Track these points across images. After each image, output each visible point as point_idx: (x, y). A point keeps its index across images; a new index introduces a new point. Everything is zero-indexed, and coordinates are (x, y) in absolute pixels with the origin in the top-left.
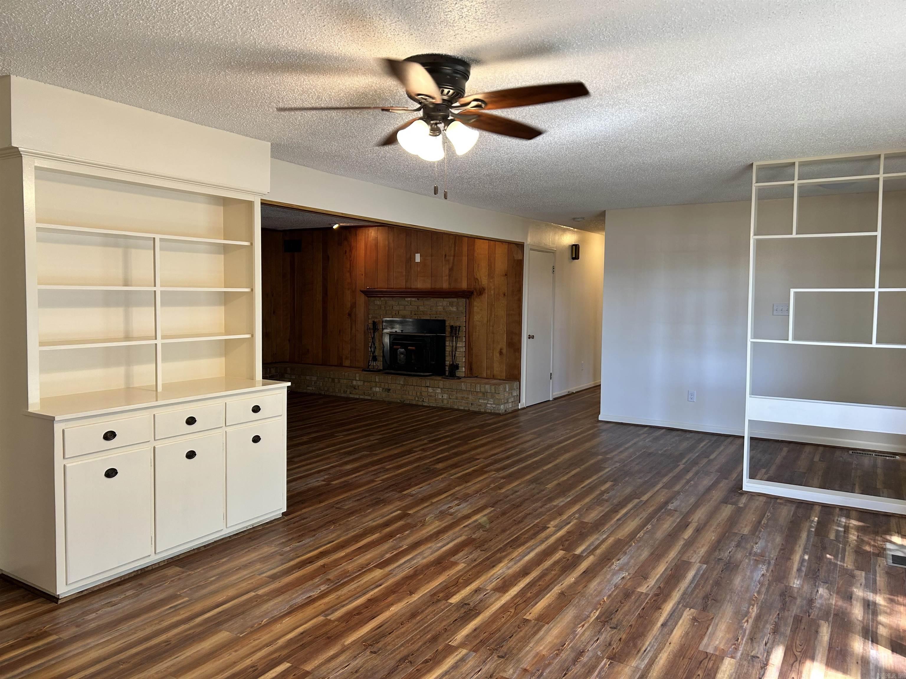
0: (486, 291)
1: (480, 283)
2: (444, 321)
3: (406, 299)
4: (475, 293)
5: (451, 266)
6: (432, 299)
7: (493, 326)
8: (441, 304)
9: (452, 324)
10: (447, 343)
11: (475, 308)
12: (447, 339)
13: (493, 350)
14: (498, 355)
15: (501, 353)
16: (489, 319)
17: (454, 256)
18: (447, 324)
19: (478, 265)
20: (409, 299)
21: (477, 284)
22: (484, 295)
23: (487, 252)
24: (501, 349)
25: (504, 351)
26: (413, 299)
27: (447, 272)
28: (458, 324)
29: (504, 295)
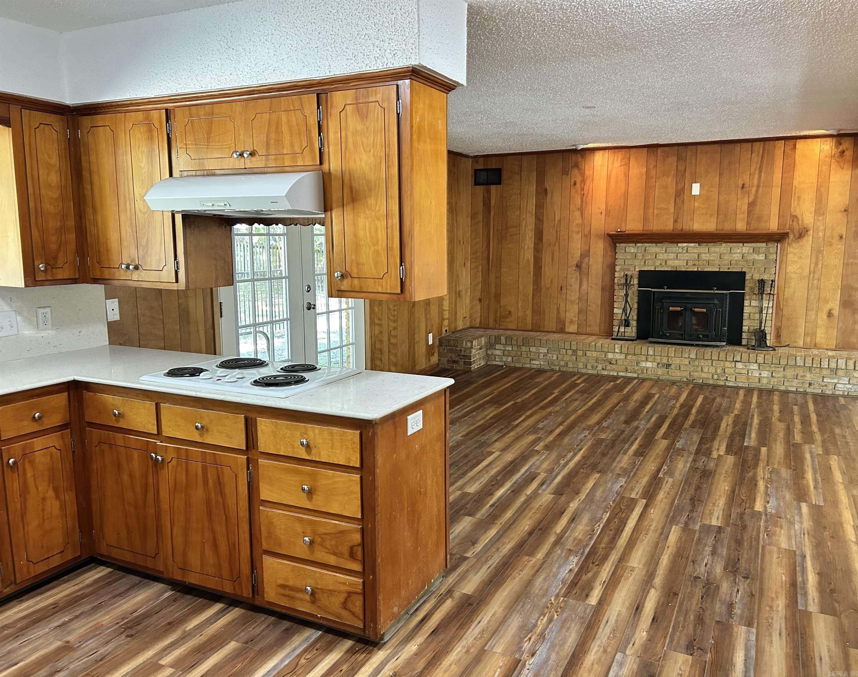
0: (811, 232)
1: (800, 222)
2: (743, 274)
3: (679, 245)
4: (791, 236)
5: (751, 199)
6: (724, 245)
7: (819, 280)
8: (739, 251)
9: (757, 277)
10: (746, 303)
11: (790, 256)
12: (747, 297)
13: (817, 311)
14: (825, 317)
15: (830, 314)
16: (812, 269)
17: (758, 186)
18: (748, 277)
19: (799, 198)
20: (685, 245)
21: (795, 223)
22: (806, 238)
23: (815, 181)
24: (830, 310)
25: (836, 312)
26: (693, 245)
27: (745, 207)
28: (765, 277)
29: (841, 237)
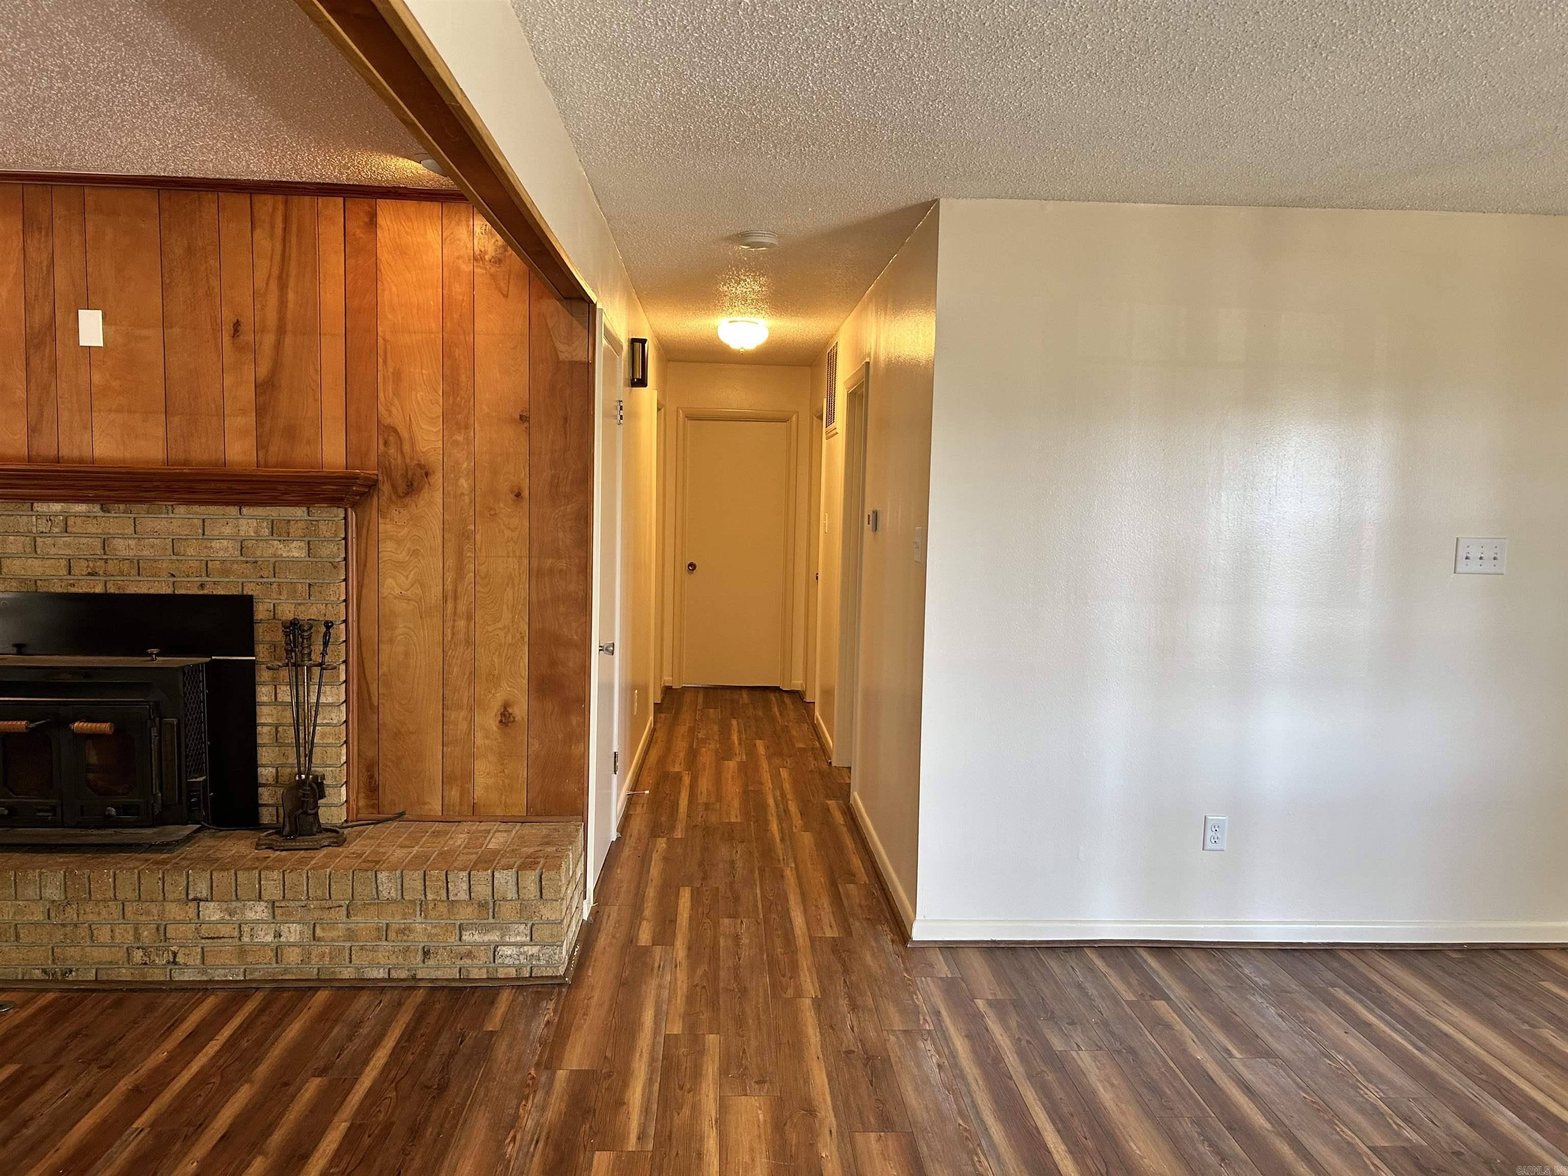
0: (437, 479)
1: (407, 448)
2: (245, 604)
3: (40, 507)
4: (386, 488)
5: (263, 370)
6: (181, 510)
7: (470, 617)
8: (227, 531)
9: (287, 612)
10: (263, 694)
11: (388, 548)
12: (263, 675)
13: (471, 710)
14: (492, 723)
15: (506, 718)
16: (449, 587)
17: (281, 331)
18: (261, 611)
19: (397, 376)
20: (57, 507)
21: (392, 451)
22: (425, 494)
23: (435, 325)
24: (506, 706)
25: (520, 711)
26: (81, 508)
27: (248, 393)
28: (312, 611)
29: (518, 495)
